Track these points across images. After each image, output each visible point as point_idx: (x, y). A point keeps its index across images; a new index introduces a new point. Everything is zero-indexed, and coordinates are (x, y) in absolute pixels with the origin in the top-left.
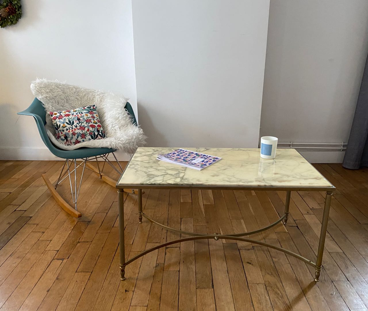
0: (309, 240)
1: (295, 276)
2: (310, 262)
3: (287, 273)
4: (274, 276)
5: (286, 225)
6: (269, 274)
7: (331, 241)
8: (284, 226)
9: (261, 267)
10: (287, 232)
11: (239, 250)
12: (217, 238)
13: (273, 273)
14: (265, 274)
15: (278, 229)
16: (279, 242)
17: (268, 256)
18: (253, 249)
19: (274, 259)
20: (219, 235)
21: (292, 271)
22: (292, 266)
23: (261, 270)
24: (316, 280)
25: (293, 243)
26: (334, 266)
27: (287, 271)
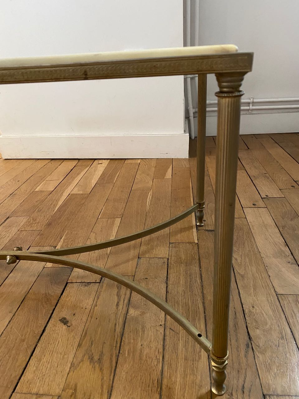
0: (239, 261)
1: (160, 368)
2: (200, 335)
3: (141, 359)
4: (101, 369)
5: (200, 228)
6: (91, 359)
7: (289, 265)
8: (195, 230)
9: (86, 333)
10: (196, 242)
11: (67, 283)
12: (9, 261)
13: (106, 358)
14: (82, 361)
15: (179, 235)
16: (166, 266)
17: (121, 303)
18: (100, 283)
19: (132, 312)
20: (18, 253)
21: (161, 350)
22: (167, 333)
23: (79, 345)
24: (214, 391)
25: (197, 269)
26: (282, 338)
27: (146, 351)
